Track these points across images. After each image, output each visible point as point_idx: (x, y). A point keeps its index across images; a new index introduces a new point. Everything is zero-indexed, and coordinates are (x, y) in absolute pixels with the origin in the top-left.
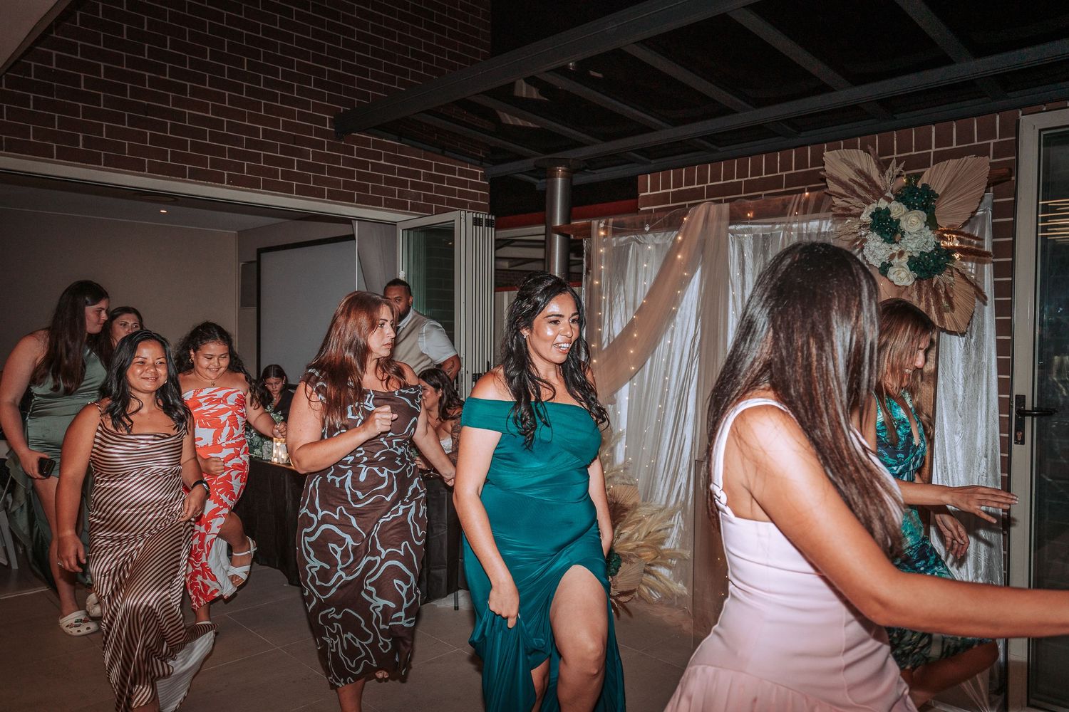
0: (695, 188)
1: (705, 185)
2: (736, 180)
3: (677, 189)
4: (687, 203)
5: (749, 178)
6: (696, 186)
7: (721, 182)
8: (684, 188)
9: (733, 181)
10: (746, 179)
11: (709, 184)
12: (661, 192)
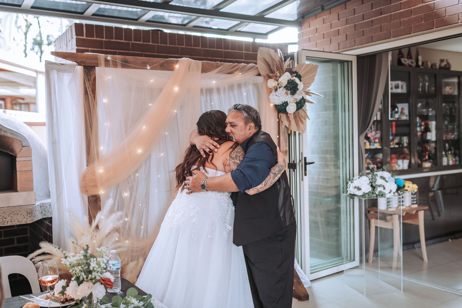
0: (123, 42)
1: (130, 42)
2: (151, 43)
3: (108, 40)
4: (118, 51)
5: (159, 44)
6: (123, 41)
7: (141, 43)
8: (114, 40)
9: (149, 43)
10: (158, 44)
11: (133, 42)
12: (95, 39)
